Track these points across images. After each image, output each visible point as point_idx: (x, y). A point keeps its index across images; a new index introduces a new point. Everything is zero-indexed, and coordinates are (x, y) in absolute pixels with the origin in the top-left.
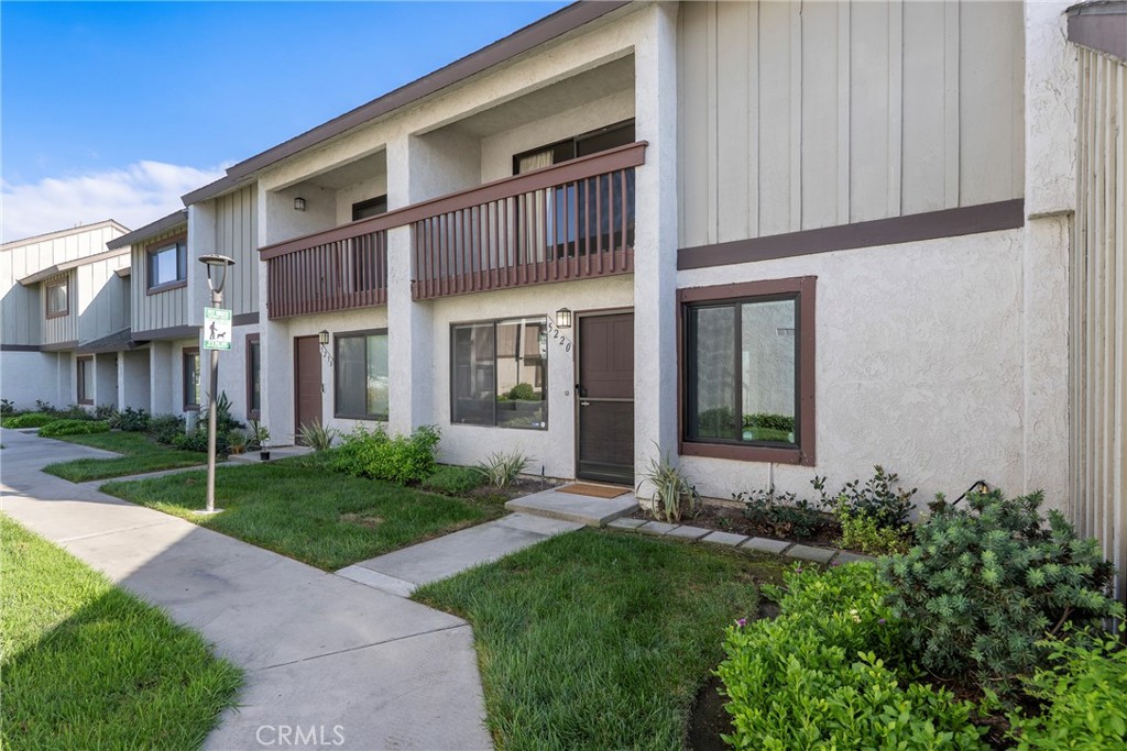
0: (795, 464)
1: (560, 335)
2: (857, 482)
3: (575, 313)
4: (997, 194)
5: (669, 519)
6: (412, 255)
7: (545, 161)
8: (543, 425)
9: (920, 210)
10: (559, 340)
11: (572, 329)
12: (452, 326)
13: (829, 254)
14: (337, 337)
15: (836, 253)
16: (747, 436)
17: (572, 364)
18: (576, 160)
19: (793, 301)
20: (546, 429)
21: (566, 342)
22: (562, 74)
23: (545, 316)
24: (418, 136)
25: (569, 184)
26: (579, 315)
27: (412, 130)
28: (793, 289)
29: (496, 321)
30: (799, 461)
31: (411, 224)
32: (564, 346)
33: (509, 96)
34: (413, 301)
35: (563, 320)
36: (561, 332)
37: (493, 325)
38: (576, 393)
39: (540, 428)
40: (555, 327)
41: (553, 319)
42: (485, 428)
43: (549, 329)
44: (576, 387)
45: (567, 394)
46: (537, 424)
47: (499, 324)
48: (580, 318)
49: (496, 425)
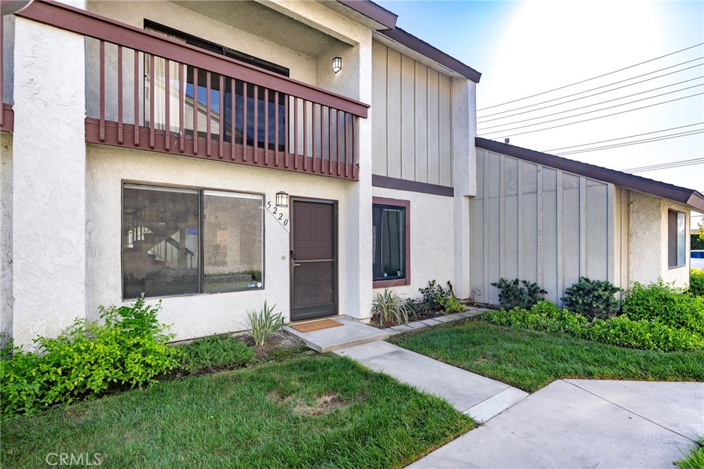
0: (404, 285)
1: (278, 212)
3: (291, 196)
8: (259, 285)
10: (278, 216)
11: (288, 209)
12: (124, 183)
13: (413, 193)
15: (415, 193)
16: (386, 275)
17: (289, 235)
20: (263, 288)
21: (283, 219)
23: (264, 195)
26: (292, 199)
28: (405, 205)
29: (201, 190)
30: (406, 284)
32: (282, 222)
35: (283, 201)
36: (280, 210)
37: (196, 193)
38: (291, 258)
39: (256, 288)
40: (273, 205)
41: (271, 198)
42: (187, 297)
43: (267, 206)
44: (291, 252)
45: (283, 258)
46: (253, 285)
47: (206, 193)
48: (294, 201)
49: (201, 292)
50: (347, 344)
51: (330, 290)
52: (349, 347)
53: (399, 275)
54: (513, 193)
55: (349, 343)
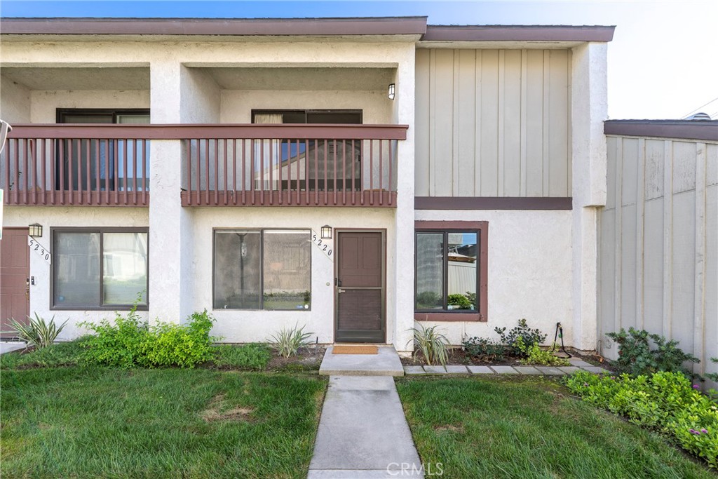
0: (477, 321)
1: (323, 244)
2: (504, 329)
3: (335, 229)
4: (561, 194)
5: (429, 363)
6: (183, 168)
7: (277, 120)
8: (306, 307)
9: (533, 196)
10: (322, 247)
11: (332, 240)
12: (214, 230)
13: (494, 211)
14: (56, 233)
15: (498, 211)
16: (450, 307)
17: (333, 264)
18: (306, 125)
19: (475, 234)
20: (309, 309)
21: (328, 249)
22: (342, 64)
23: (310, 230)
24: (187, 67)
25: (302, 141)
26: (337, 231)
27: (186, 60)
28: (477, 227)
29: (262, 230)
30: (480, 320)
31: (182, 140)
32: (326, 252)
33: (291, 63)
34: (182, 206)
35: (327, 233)
36: (324, 242)
37: (259, 232)
38: (335, 284)
39: (304, 309)
40: (318, 237)
41: (317, 232)
42: (251, 312)
43: (313, 239)
44: (335, 280)
45: (328, 284)
46: (301, 307)
47: (266, 232)
48: (339, 233)
49: (262, 309)
50: (347, 372)
51: (377, 317)
52: (350, 375)
53: (473, 309)
54: (657, 194)
55: (350, 371)
